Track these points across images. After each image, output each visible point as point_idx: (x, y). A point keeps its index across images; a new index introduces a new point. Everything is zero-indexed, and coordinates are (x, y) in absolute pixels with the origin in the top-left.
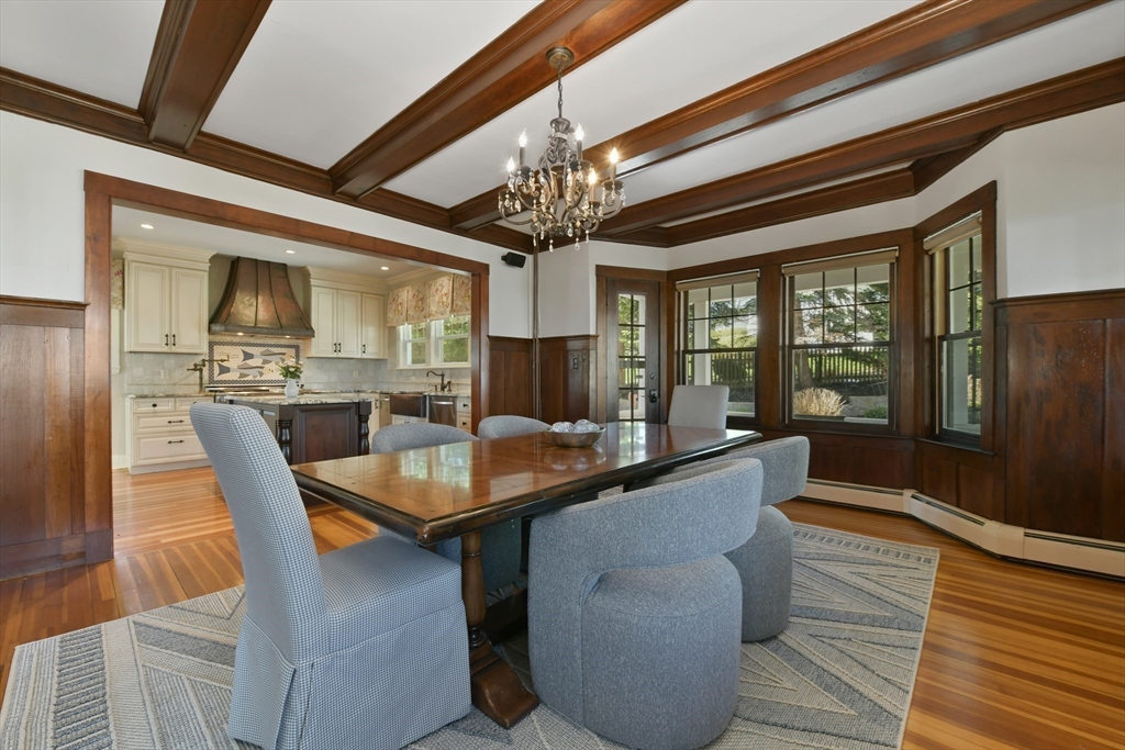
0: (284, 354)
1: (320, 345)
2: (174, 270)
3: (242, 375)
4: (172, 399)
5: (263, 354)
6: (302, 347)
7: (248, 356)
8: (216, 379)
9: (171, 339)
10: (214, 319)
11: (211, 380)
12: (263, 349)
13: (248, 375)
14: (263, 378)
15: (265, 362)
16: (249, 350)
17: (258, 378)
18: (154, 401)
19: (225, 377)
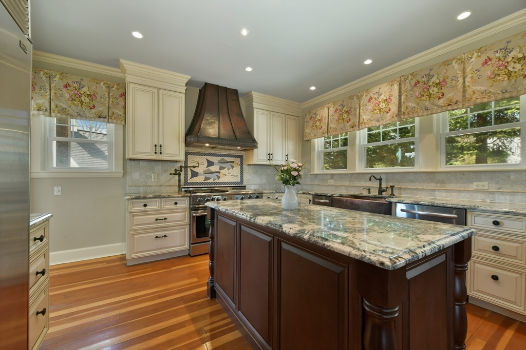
0: (233, 162)
1: (259, 156)
2: (161, 91)
3: (206, 179)
4: (159, 200)
5: (220, 162)
6: (244, 157)
7: (210, 164)
8: (189, 181)
9: (158, 148)
10: (189, 133)
11: (186, 183)
12: (220, 158)
13: (210, 179)
14: (220, 180)
15: (221, 168)
16: (211, 159)
17: (217, 181)
18: (145, 201)
19: (195, 180)
